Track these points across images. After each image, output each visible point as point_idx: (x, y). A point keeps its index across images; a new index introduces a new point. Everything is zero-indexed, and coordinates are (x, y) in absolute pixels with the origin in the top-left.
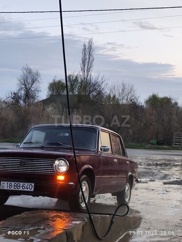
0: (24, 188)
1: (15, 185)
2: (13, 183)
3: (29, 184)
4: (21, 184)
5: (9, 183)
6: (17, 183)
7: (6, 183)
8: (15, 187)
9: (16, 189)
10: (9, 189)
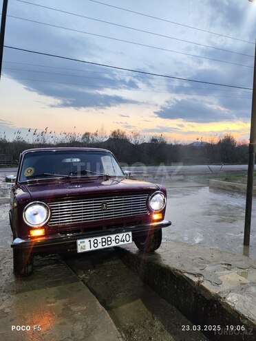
0: (117, 241)
1: (104, 240)
2: (99, 239)
3: (125, 234)
4: (113, 237)
5: (92, 240)
6: (106, 237)
7: (87, 241)
8: (104, 244)
9: (107, 246)
10: (93, 248)
